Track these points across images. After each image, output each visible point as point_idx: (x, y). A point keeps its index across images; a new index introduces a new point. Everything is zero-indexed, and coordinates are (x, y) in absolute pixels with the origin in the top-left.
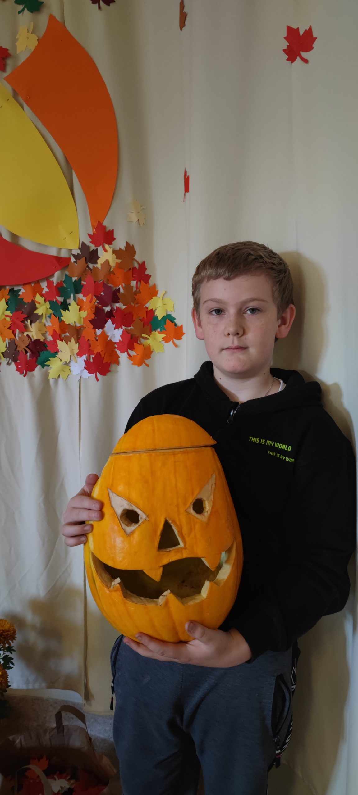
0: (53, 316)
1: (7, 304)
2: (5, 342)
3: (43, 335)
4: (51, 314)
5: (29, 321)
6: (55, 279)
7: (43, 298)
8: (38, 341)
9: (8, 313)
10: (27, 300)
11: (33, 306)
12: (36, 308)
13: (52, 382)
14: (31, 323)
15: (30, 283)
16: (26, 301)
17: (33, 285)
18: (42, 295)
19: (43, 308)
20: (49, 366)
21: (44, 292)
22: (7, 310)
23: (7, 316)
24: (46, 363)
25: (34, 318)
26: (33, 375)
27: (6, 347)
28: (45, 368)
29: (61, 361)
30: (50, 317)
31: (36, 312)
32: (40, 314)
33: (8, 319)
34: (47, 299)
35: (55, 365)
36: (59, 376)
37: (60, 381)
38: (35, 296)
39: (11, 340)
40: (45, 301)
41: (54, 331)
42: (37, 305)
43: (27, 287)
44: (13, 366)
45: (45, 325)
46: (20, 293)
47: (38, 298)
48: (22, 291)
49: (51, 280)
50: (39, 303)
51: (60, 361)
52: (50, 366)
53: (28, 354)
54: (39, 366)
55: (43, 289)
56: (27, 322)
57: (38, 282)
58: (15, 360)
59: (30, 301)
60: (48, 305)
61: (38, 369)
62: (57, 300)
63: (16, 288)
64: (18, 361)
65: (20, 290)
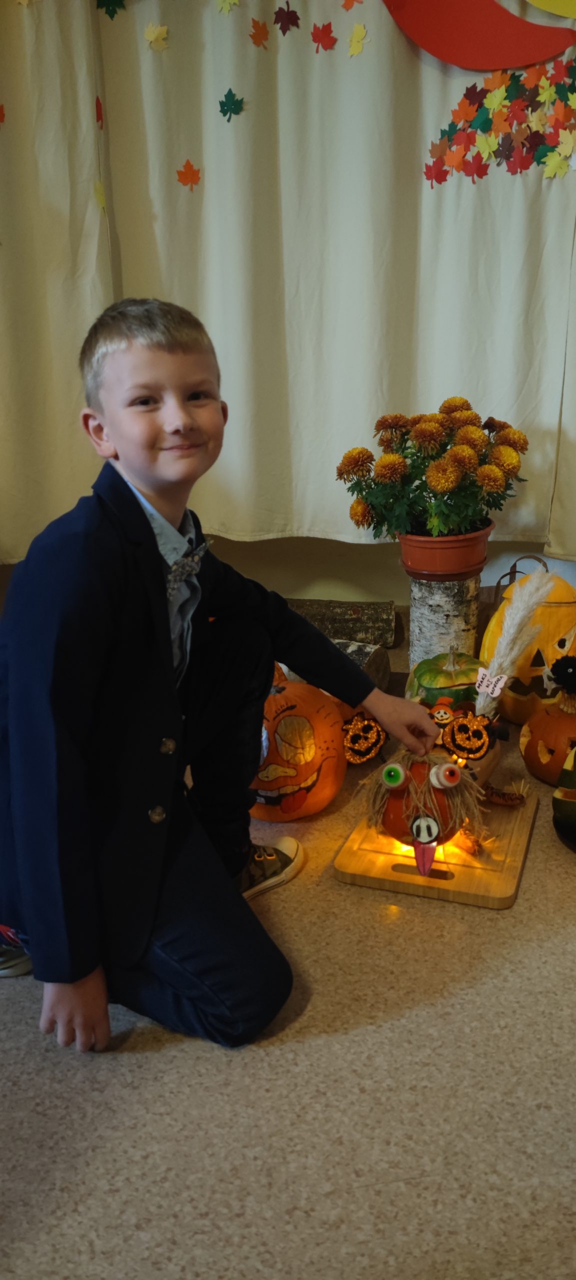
0: (558, 102)
1: (506, 91)
2: (498, 139)
3: (543, 125)
4: (555, 100)
5: (530, 109)
6: (565, 59)
7: (549, 81)
8: (537, 132)
9: (507, 103)
10: (529, 86)
11: (535, 92)
12: (538, 94)
13: (545, 182)
14: (532, 111)
15: (533, 65)
16: (527, 87)
17: (537, 67)
18: (547, 79)
19: (547, 94)
20: (544, 163)
21: (549, 75)
22: (505, 99)
23: (504, 106)
24: (543, 160)
25: (536, 106)
26: (527, 175)
27: (499, 144)
28: (541, 165)
29: (560, 155)
30: (553, 103)
31: (538, 99)
32: (542, 101)
33: (505, 110)
34: (554, 81)
35: (552, 160)
36: (555, 176)
37: (555, 182)
38: (539, 80)
39: (506, 134)
40: (550, 86)
41: (557, 120)
42: (541, 91)
43: (531, 70)
44: (504, 166)
45: (545, 114)
46: (522, 78)
47: (544, 82)
48: (524, 75)
49: (559, 59)
50: (543, 88)
51: (558, 155)
52: (547, 164)
53: (525, 149)
54: (535, 164)
55: (548, 72)
56: (528, 110)
57: (543, 63)
58: (507, 158)
59: (532, 86)
60: (553, 89)
61: (534, 166)
62: (564, 82)
63: (517, 74)
64: (512, 159)
65: (521, 75)
